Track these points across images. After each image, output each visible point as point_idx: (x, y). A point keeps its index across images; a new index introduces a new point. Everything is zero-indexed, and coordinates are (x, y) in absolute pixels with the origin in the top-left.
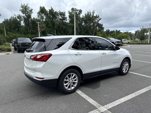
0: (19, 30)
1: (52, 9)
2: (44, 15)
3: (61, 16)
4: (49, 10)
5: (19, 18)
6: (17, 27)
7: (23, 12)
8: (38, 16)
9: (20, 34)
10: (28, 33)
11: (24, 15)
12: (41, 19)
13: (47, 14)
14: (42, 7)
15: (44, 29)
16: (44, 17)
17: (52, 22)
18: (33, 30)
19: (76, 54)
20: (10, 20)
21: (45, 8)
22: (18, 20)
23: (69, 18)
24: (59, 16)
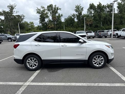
0: (73, 25)
1: (100, 4)
2: (92, 10)
3: (109, 9)
4: (98, 5)
5: (73, 16)
6: (71, 23)
7: (76, 11)
8: (88, 12)
9: (73, 28)
10: (79, 27)
11: (77, 13)
12: (90, 14)
13: (96, 9)
14: (91, 4)
15: (91, 22)
16: (93, 12)
17: (99, 15)
18: (82, 24)
19: (37, 45)
20: (68, 18)
21: (94, 4)
22: (73, 17)
23: (117, 8)
24: (106, 8)
